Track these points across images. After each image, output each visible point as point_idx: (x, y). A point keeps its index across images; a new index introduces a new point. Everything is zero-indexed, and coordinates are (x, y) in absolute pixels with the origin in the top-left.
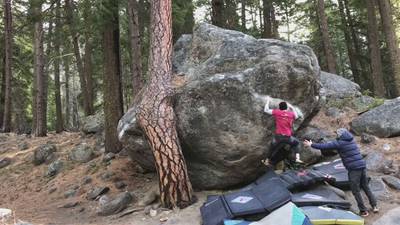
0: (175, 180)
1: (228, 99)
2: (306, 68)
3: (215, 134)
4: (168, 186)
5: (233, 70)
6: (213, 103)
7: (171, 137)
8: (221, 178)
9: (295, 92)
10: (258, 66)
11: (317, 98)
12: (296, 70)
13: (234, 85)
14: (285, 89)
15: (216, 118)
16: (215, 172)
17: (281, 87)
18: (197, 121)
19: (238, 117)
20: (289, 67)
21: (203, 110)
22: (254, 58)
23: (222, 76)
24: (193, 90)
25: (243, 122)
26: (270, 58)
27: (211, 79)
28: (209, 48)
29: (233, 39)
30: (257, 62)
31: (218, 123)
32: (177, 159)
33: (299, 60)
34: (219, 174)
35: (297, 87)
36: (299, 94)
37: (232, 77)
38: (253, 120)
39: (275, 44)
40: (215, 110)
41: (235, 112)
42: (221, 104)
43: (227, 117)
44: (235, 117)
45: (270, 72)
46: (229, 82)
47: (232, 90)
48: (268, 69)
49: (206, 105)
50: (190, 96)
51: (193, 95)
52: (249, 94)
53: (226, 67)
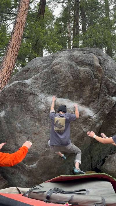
1: (19, 101)
2: (91, 64)
9: (82, 91)
12: (79, 68)
17: (66, 86)
19: (28, 118)
20: (71, 66)
33: (83, 58)
35: (82, 85)
36: (87, 93)
40: (10, 112)
41: (26, 113)
42: (14, 106)
43: (20, 118)
44: (25, 118)
45: (55, 73)
46: (18, 86)
47: (21, 92)
48: (53, 70)
49: (5, 109)
52: (35, 94)
53: (24, 75)
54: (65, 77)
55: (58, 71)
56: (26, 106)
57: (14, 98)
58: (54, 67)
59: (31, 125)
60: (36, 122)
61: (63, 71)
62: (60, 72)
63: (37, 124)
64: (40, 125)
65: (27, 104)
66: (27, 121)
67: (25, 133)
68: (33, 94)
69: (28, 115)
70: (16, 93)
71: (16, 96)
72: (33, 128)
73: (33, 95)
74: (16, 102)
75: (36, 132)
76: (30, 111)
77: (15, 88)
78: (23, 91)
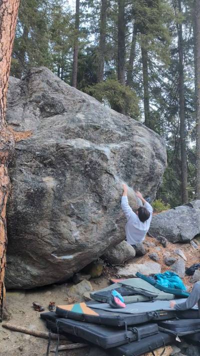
1: (87, 175)
2: (164, 161)
3: (54, 218)
6: (68, 175)
9: (147, 185)
10: (125, 144)
12: (157, 161)
14: (141, 179)
15: (65, 196)
16: (28, 268)
18: (36, 196)
19: (90, 200)
21: (50, 182)
23: (87, 144)
24: (44, 150)
25: (95, 209)
26: (138, 139)
27: (73, 142)
31: (64, 203)
33: (162, 152)
34: (35, 271)
38: (105, 208)
40: (67, 186)
41: (89, 193)
42: (77, 179)
43: (78, 198)
44: (86, 200)
45: (136, 156)
46: (94, 154)
47: (96, 165)
48: (135, 152)
49: (56, 176)
50: (36, 157)
51: (42, 159)
52: (111, 175)
53: (91, 133)
54: (144, 165)
55: (140, 155)
56: (94, 185)
57: (83, 169)
58: (137, 148)
59: (92, 211)
60: (99, 209)
61: (145, 158)
62: (142, 157)
63: (100, 212)
64: (103, 214)
65: (97, 184)
66: (88, 205)
67: (78, 218)
68: (109, 173)
69: (91, 197)
70: (88, 163)
71: (86, 167)
72: (93, 215)
73: (109, 175)
74: (83, 174)
75: (94, 221)
76: (97, 193)
77: (90, 156)
78: (99, 165)
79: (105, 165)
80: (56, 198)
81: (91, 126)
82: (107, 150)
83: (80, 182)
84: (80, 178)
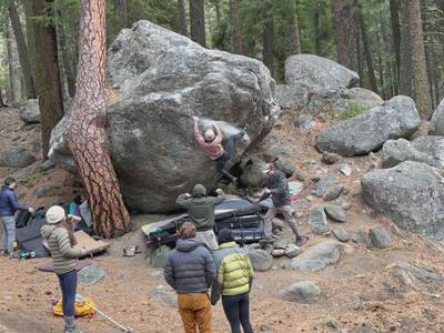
0: (107, 208)
1: (164, 121)
2: (251, 88)
3: (153, 158)
4: (100, 214)
5: (171, 89)
6: (149, 125)
7: (101, 162)
8: (164, 202)
9: (240, 114)
10: (198, 85)
11: (267, 118)
12: (240, 91)
13: (172, 107)
14: (228, 111)
15: (153, 141)
16: (156, 196)
17: (224, 109)
18: (131, 145)
19: (176, 141)
20: (231, 88)
21: (137, 133)
22: (195, 75)
23: (158, 96)
24: (126, 109)
25: (183, 147)
26: (211, 76)
27: (146, 98)
28: (146, 57)
29: (173, 49)
30: (197, 80)
31: (155, 147)
32: (109, 186)
33: (244, 80)
35: (241, 108)
36: (245, 116)
37: (169, 98)
38: (193, 145)
39: (218, 59)
41: (174, 135)
42: (157, 127)
43: (165, 140)
44: (173, 142)
45: (211, 93)
47: (169, 112)
48: (210, 89)
49: (140, 127)
50: (123, 116)
51: (127, 116)
52: (188, 117)
53: (163, 84)
54: (223, 99)
55: (216, 91)
57: (158, 118)
58: (210, 86)
61: (222, 93)
62: (218, 93)
65: (177, 126)
66: (176, 144)
67: (172, 156)
68: (185, 116)
69: (177, 138)
70: (161, 112)
71: (161, 115)
74: (160, 122)
76: (180, 134)
77: (161, 106)
79: (178, 110)
80: (146, 144)
81: (162, 78)
82: (177, 97)
83: (160, 128)
84: (160, 125)
